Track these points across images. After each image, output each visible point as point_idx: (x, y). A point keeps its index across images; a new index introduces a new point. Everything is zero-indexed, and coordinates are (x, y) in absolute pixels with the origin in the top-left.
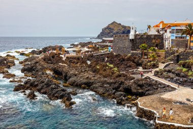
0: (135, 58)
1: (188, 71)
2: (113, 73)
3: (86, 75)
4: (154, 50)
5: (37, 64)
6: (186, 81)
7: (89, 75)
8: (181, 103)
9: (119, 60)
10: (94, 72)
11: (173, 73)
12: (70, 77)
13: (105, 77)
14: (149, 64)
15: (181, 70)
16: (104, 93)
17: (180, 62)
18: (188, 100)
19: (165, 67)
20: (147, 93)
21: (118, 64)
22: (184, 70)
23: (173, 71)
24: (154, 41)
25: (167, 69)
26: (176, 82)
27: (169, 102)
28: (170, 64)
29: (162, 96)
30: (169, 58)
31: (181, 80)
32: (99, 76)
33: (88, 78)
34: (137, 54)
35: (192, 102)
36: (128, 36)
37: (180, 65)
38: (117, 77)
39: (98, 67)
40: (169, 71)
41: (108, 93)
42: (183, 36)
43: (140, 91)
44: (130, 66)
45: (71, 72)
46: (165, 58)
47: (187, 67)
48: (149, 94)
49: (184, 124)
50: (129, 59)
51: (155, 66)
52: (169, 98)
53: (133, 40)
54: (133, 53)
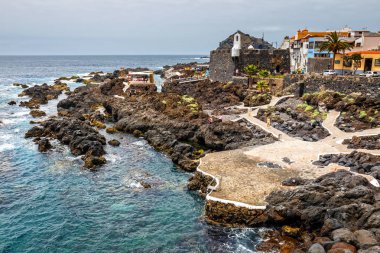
0: (238, 88)
1: (313, 111)
2: (186, 112)
3: (145, 114)
4: (266, 75)
5: (86, 97)
6: (301, 127)
7: (150, 114)
8: (270, 165)
9: (214, 91)
10: (156, 109)
11: (288, 113)
12: (121, 117)
13: (172, 117)
14: (254, 98)
15: (304, 108)
16: (159, 145)
17: (305, 95)
18: (286, 160)
19: (279, 103)
20: (228, 145)
21: (211, 97)
22: (309, 107)
23: (288, 109)
24: (273, 60)
25: (281, 106)
26: (284, 129)
27: (252, 162)
28: (287, 98)
29: (246, 153)
30: (288, 88)
31: (294, 125)
32: (163, 116)
33: (145, 118)
34: (241, 81)
35: (290, 163)
36: (229, 51)
37: (304, 100)
38: (191, 118)
39: (164, 102)
40: (283, 110)
41: (166, 145)
42: (324, 52)
43: (217, 142)
44: (228, 101)
45: (123, 110)
46: (284, 87)
47: (314, 104)
48: (230, 148)
49: (250, 204)
50: (229, 90)
51: (262, 101)
52: (257, 155)
53: (236, 58)
54: (235, 80)
